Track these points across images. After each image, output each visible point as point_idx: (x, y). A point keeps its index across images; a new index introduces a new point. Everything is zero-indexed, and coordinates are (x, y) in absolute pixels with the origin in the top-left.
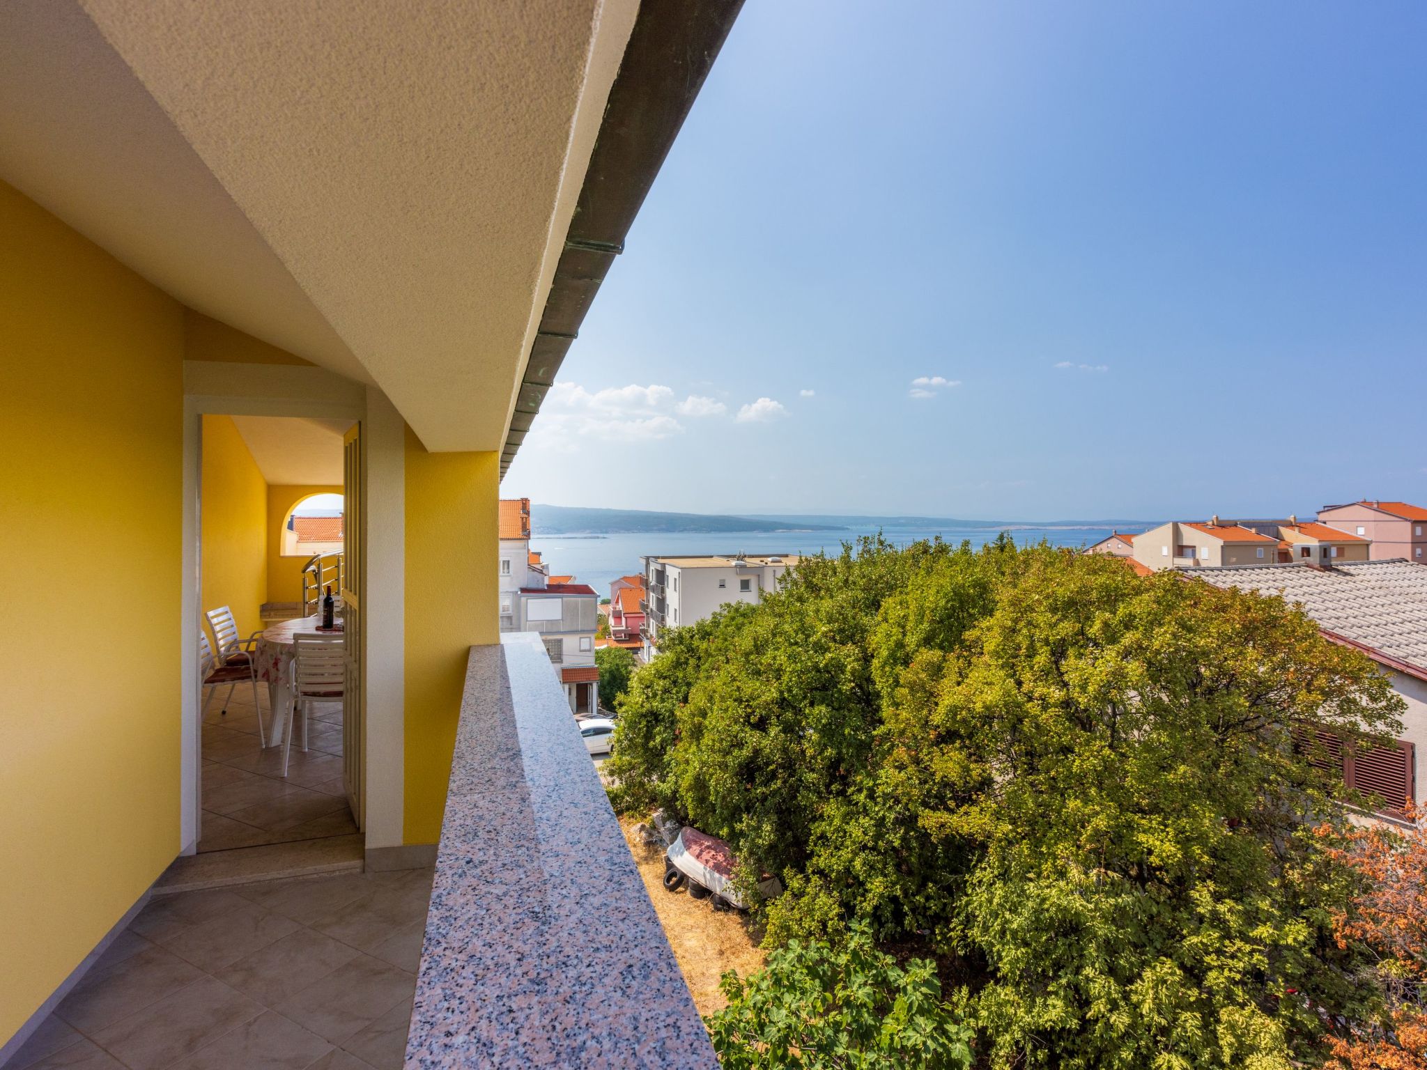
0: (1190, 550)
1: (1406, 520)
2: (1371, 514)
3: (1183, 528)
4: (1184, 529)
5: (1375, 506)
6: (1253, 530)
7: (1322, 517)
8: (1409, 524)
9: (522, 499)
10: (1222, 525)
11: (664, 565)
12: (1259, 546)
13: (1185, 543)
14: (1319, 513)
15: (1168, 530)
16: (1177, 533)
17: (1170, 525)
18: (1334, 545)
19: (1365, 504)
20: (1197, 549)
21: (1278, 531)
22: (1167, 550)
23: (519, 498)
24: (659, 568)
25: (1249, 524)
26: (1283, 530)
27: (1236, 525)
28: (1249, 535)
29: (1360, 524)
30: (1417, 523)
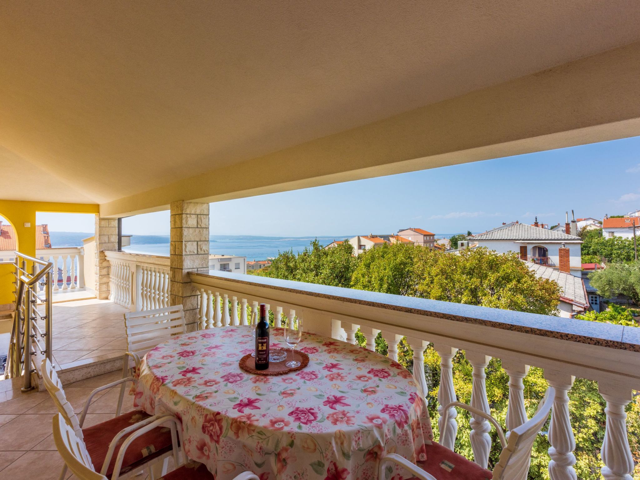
0: (363, 246)
1: (422, 235)
2: (412, 233)
3: (361, 238)
5: (414, 230)
6: (382, 239)
7: (399, 234)
8: (423, 236)
9: (43, 225)
10: (373, 237)
13: (362, 244)
14: (398, 232)
15: (356, 238)
16: (359, 240)
17: (357, 237)
19: (410, 229)
20: (365, 246)
21: (389, 239)
23: (41, 225)
25: (381, 237)
26: (391, 238)
27: (377, 237)
28: (382, 240)
29: (410, 236)
30: (425, 235)
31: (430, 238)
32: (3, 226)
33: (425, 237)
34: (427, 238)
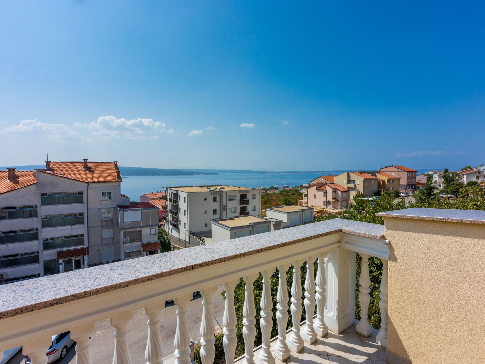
0: (353, 181)
1: (406, 171)
2: (396, 169)
4: (351, 174)
5: (397, 167)
8: (406, 173)
9: (114, 162)
10: (361, 173)
11: (177, 191)
12: (373, 180)
13: (351, 179)
15: (346, 175)
16: (349, 176)
17: (347, 173)
18: (391, 179)
19: (395, 167)
20: (355, 181)
21: (375, 174)
22: (345, 181)
23: (113, 162)
24: (175, 192)
25: (368, 173)
26: (377, 174)
27: (364, 173)
28: (369, 176)
29: (392, 172)
30: (408, 172)
31: (412, 174)
32: (88, 163)
33: (408, 174)
34: (410, 174)
